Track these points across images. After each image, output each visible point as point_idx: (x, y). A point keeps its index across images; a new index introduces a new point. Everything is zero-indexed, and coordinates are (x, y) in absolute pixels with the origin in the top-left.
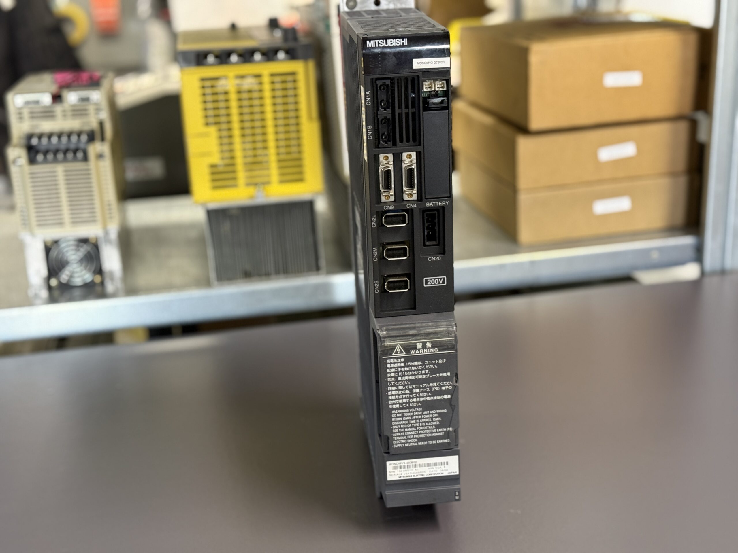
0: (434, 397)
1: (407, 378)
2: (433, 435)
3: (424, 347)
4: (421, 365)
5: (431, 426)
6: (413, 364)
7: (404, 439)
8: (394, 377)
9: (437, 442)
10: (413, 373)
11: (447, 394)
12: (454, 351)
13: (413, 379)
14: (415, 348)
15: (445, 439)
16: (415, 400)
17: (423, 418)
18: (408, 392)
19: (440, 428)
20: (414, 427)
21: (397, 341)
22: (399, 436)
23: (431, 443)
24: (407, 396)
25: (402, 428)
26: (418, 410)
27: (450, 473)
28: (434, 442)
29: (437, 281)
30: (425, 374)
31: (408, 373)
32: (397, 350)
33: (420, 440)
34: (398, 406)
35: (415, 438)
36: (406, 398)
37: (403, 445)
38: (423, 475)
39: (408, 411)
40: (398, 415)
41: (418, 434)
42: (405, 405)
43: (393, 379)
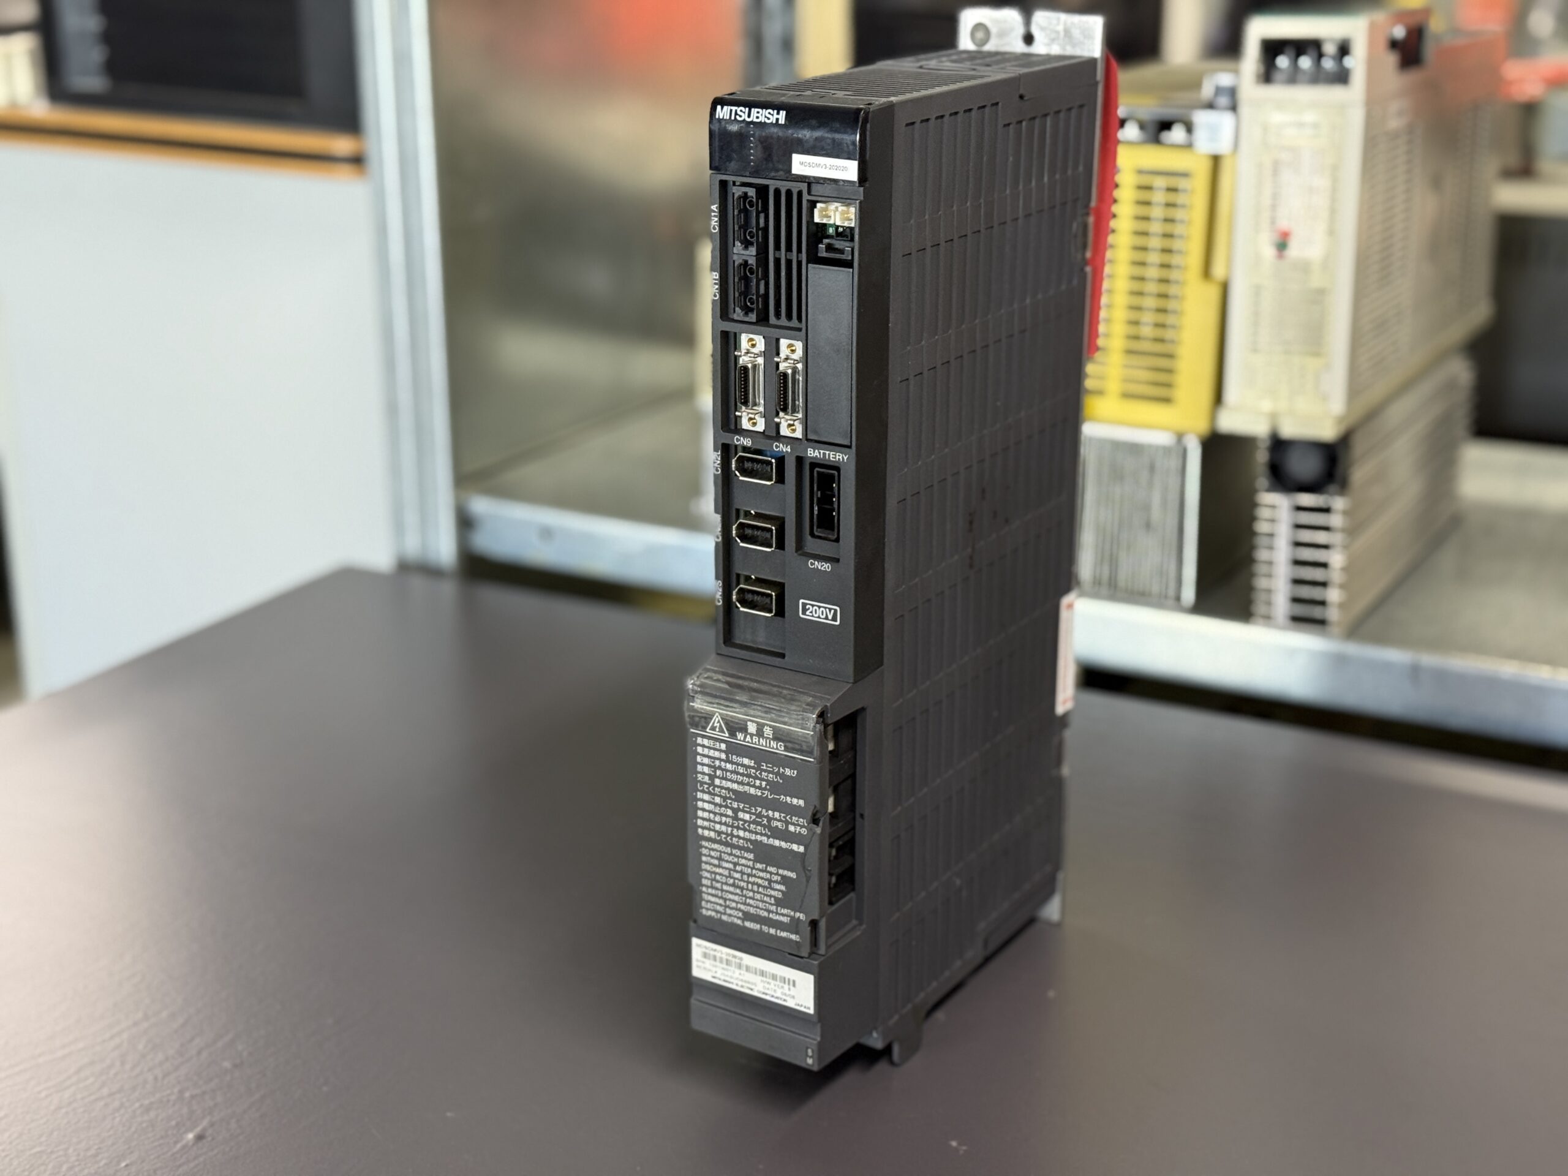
0: (775, 840)
1: (729, 784)
2: (771, 916)
3: (760, 733)
4: (754, 766)
5: (767, 895)
6: (740, 760)
7: (721, 905)
8: (709, 775)
9: (776, 932)
10: (740, 778)
11: (799, 844)
12: (812, 760)
13: (739, 790)
14: (744, 730)
15: (792, 933)
16: (741, 833)
17: (755, 876)
18: (730, 812)
19: (784, 908)
20: (738, 887)
21: (715, 706)
22: (713, 895)
23: (766, 931)
24: (729, 822)
25: (718, 881)
26: (746, 855)
27: (798, 1005)
28: (772, 931)
29: (822, 612)
30: (760, 788)
31: (732, 775)
32: (714, 723)
33: (747, 916)
34: (712, 834)
35: (740, 910)
36: (725, 824)
37: (719, 915)
38: (752, 989)
39: (730, 852)
40: (713, 853)
41: (745, 904)
42: (724, 838)
43: (706, 779)
